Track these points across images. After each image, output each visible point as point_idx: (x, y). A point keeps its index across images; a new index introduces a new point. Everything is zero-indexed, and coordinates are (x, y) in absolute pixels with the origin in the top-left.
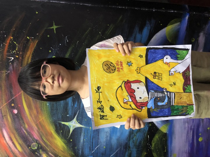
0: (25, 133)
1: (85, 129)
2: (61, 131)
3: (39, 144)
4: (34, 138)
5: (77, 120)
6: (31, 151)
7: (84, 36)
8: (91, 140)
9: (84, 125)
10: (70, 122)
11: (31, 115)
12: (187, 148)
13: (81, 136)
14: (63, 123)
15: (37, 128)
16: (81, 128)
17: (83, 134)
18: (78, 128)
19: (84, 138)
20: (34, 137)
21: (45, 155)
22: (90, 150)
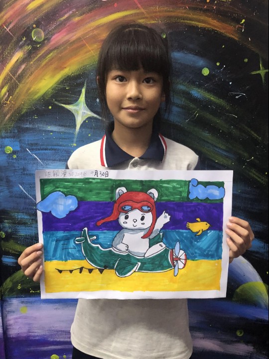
0: (63, 16)
1: (73, 134)
2: (68, 86)
3: (43, 43)
4: (54, 34)
5: (90, 118)
6: (28, 28)
7: (246, 127)
8: (51, 145)
9: (79, 132)
10: (85, 105)
11: (98, 27)
12: (38, 332)
13: (59, 125)
14: (84, 91)
15: (74, 39)
16: (75, 126)
17: (62, 129)
18: (75, 120)
19: (55, 132)
20: (56, 35)
21: (22, 56)
22: (32, 145)
